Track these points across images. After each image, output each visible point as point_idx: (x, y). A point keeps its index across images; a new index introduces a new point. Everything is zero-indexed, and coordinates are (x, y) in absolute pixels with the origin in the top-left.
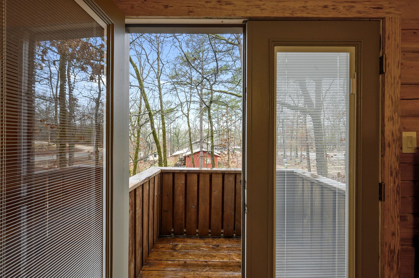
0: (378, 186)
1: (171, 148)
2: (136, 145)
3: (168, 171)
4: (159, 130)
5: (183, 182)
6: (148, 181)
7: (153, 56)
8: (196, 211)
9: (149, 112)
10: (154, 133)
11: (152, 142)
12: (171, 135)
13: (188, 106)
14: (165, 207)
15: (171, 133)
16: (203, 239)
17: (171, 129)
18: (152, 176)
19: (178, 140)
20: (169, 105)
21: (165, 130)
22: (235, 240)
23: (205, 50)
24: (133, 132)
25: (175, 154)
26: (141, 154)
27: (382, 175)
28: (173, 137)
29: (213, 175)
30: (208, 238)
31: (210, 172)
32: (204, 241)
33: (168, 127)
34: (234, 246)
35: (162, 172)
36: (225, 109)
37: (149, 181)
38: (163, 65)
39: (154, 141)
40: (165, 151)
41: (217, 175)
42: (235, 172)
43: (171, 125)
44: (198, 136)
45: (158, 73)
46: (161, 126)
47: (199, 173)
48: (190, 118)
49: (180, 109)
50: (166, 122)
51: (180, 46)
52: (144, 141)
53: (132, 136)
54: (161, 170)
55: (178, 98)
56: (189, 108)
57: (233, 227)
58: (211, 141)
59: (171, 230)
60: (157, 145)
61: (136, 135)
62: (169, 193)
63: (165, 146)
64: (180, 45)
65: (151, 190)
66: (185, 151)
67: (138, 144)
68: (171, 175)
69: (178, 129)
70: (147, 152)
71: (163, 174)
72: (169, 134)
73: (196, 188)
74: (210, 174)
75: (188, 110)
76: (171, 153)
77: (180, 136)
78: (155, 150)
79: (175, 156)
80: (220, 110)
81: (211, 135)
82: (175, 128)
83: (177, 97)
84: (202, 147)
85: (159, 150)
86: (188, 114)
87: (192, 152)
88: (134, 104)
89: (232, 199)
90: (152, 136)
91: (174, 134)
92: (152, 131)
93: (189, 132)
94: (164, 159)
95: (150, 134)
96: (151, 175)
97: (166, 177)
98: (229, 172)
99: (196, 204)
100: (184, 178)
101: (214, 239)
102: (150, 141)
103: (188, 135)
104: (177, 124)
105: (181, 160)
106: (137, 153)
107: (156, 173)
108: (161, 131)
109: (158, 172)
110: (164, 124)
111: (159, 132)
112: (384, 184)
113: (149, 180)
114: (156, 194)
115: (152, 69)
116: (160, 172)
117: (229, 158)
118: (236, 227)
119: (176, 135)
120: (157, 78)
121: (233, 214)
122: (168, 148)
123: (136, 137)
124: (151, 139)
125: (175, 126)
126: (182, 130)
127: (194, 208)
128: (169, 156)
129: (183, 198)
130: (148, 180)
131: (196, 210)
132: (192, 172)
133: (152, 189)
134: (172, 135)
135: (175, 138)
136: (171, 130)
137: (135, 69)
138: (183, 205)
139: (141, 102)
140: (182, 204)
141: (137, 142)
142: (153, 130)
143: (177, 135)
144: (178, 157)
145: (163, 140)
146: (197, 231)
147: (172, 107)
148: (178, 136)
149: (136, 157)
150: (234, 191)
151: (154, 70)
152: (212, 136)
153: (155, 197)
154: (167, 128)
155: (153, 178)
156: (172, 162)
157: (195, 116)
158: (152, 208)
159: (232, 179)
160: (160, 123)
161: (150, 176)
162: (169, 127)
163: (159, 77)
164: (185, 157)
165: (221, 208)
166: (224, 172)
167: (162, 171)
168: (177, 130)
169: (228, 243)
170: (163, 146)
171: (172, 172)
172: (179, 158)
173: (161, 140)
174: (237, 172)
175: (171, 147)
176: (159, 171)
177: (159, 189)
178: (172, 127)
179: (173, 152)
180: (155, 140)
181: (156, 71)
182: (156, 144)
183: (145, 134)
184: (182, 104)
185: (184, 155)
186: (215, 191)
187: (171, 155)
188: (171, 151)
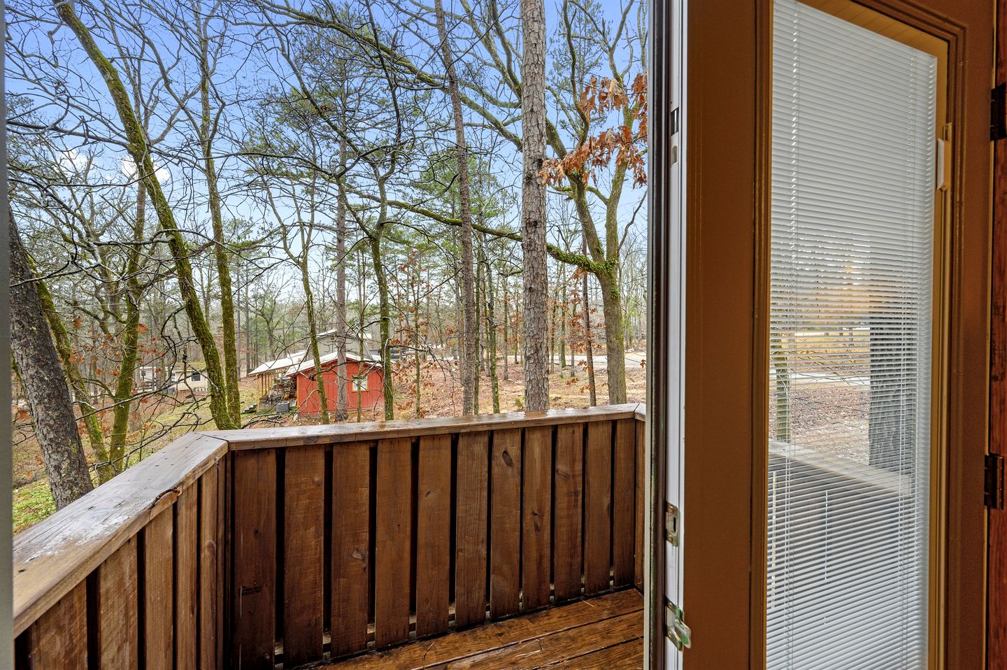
0: (983, 463)
1: (248, 354)
2: (125, 346)
3: (257, 447)
4: (207, 301)
5: (319, 477)
6: (166, 506)
7: (186, 76)
8: (365, 568)
9: (171, 237)
10: (191, 308)
11: (185, 336)
12: (247, 317)
13: (306, 236)
14: (246, 578)
15: (247, 310)
16: (390, 654)
17: (247, 298)
18: (187, 478)
19: (270, 331)
20: (240, 232)
21: (231, 300)
22: (491, 629)
23: (350, 94)
24: (114, 308)
25: (262, 368)
26: (146, 374)
27: (996, 434)
28: (256, 322)
29: (422, 444)
30: (407, 647)
31: (412, 435)
32: (397, 663)
33: (239, 295)
34: (492, 654)
35: (233, 452)
36: (402, 252)
37: (175, 506)
38: (224, 104)
39: (192, 333)
40: (231, 363)
41: (436, 442)
42: (490, 428)
43: (247, 289)
44: (330, 321)
45: (205, 128)
46: (217, 290)
47: (376, 441)
48: (309, 270)
49: (281, 244)
50: (233, 276)
51: (283, 50)
52: (156, 334)
53: (111, 319)
54: (229, 443)
55: (274, 210)
56: (308, 243)
57: (483, 593)
58: (383, 333)
59: (271, 653)
60: (203, 347)
61: (125, 317)
62: (262, 523)
63: (230, 349)
64: (283, 47)
65: (182, 536)
66: (294, 361)
67: (132, 343)
68: (271, 460)
69: (271, 300)
70: (166, 368)
71: (234, 456)
72: (242, 314)
73: (366, 492)
74: (414, 440)
75: (306, 248)
76: (248, 366)
77: (275, 320)
78: (196, 359)
79: (261, 375)
80: (389, 255)
81: (382, 316)
82: (261, 297)
83: (269, 207)
84: (342, 349)
85: (212, 364)
86: (305, 258)
87: (317, 361)
88: (117, 217)
89: (480, 511)
90: (183, 318)
91: (257, 314)
92: (183, 303)
93: (309, 307)
94: (230, 388)
95: (178, 311)
96: (182, 476)
97: (249, 466)
98: (474, 430)
99: (364, 546)
100: (320, 462)
101: (428, 642)
102: (176, 333)
103: (303, 317)
104: (268, 286)
105: (282, 386)
106: (128, 370)
107: (205, 463)
108: (216, 305)
109: (215, 454)
110: (225, 283)
111: (207, 309)
112: (1003, 460)
113: (172, 502)
114: (207, 540)
115: (182, 115)
116: (225, 451)
117: (418, 375)
118: (493, 589)
119: (263, 315)
120: (202, 143)
121: (484, 552)
122: (241, 356)
123: (124, 322)
124: (180, 329)
125: (261, 292)
126: (283, 302)
127: (360, 557)
128: (243, 374)
129: (317, 531)
130: (170, 503)
131: (365, 564)
132: (352, 439)
133: (191, 529)
134: (252, 315)
135: (262, 326)
136: (247, 304)
137: (108, 82)
138: (320, 557)
139: (141, 212)
140: (316, 554)
141: (128, 339)
142: (187, 299)
143: (266, 316)
144: (271, 378)
145: (225, 332)
146: (370, 631)
147: (253, 237)
148: (271, 319)
149: (125, 386)
150: (486, 484)
151: (190, 118)
152: (384, 319)
153: (206, 553)
154: (236, 296)
155: (195, 487)
156: (255, 391)
157: (321, 266)
158: (189, 604)
159: (480, 447)
160: (210, 281)
161: (181, 484)
162: (241, 293)
163: (210, 142)
164: (294, 377)
165: (448, 543)
166: (457, 431)
167: (234, 448)
168: (268, 303)
169: (474, 648)
170: (226, 348)
171: (276, 449)
172: (275, 380)
173: (215, 328)
174: (494, 428)
175: (248, 349)
176: (222, 448)
177: (221, 517)
178: (250, 294)
179: (257, 363)
180: (196, 330)
181: (199, 122)
182: (200, 347)
183: (158, 313)
184: (284, 230)
185: (292, 371)
186: (429, 493)
187: (249, 371)
188: (248, 361)
